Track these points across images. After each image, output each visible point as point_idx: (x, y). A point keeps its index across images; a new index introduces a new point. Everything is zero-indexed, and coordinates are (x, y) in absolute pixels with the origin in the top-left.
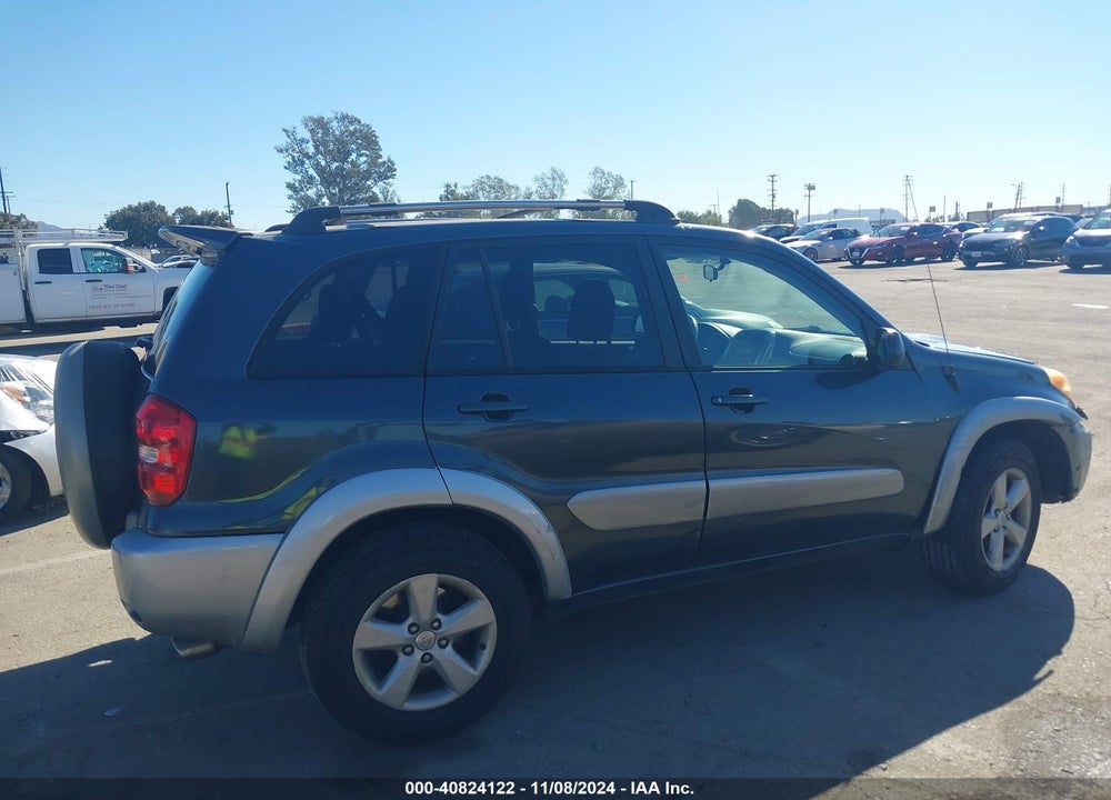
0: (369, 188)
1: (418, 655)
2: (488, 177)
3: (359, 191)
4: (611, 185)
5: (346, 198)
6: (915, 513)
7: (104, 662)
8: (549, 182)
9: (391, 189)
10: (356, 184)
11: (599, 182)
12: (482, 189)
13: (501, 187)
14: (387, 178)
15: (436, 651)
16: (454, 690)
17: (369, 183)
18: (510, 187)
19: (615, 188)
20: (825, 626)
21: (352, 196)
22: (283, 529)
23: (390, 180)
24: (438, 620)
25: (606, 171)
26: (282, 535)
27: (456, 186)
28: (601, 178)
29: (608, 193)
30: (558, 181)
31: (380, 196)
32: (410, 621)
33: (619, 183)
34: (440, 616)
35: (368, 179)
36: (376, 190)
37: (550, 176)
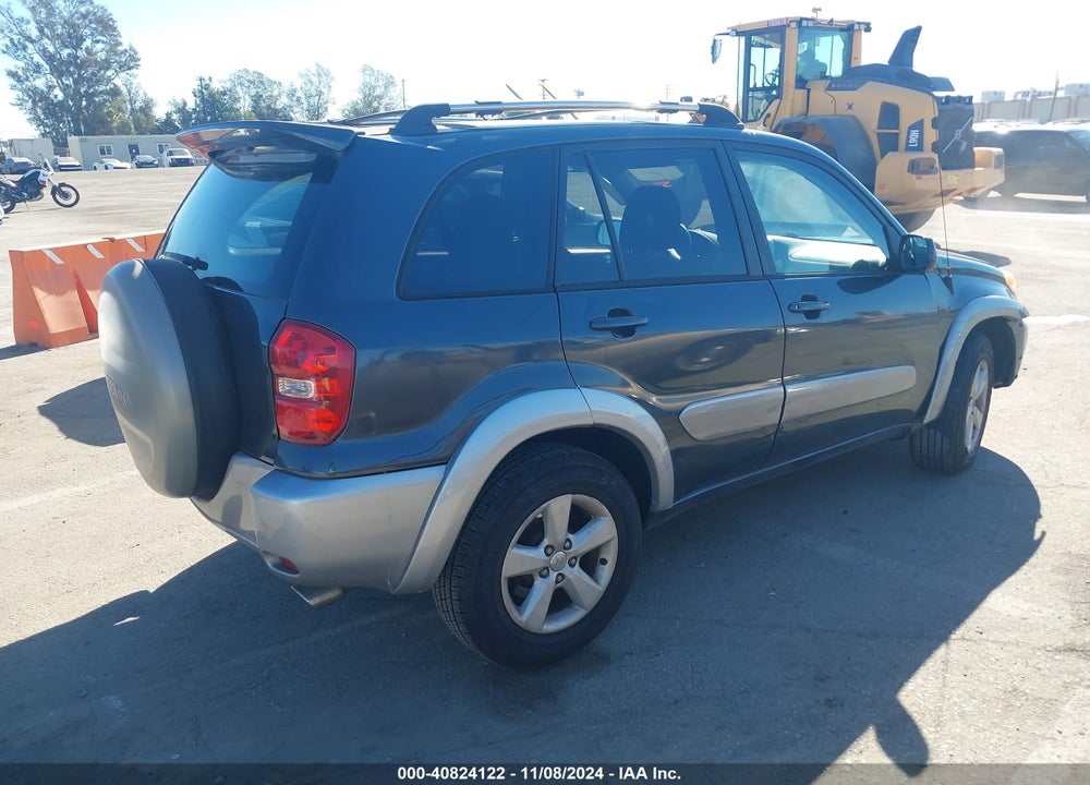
0: (109, 80)
1: (553, 575)
2: (247, 71)
3: (98, 82)
4: (381, 83)
5: (82, 90)
6: (915, 406)
7: (131, 619)
8: (314, 79)
9: (135, 82)
10: (93, 74)
11: (368, 80)
12: (241, 85)
13: (262, 83)
14: (130, 69)
15: (567, 570)
16: (581, 606)
17: (109, 73)
18: (272, 83)
19: (386, 87)
20: (845, 512)
21: (89, 87)
22: (447, 461)
23: (134, 71)
24: (568, 540)
25: (375, 70)
26: (444, 467)
27: (210, 79)
28: (370, 75)
29: (378, 92)
30: (324, 78)
31: (123, 89)
32: (546, 542)
33: (390, 82)
34: (571, 536)
35: (107, 69)
36: (118, 81)
37: (314, 71)
